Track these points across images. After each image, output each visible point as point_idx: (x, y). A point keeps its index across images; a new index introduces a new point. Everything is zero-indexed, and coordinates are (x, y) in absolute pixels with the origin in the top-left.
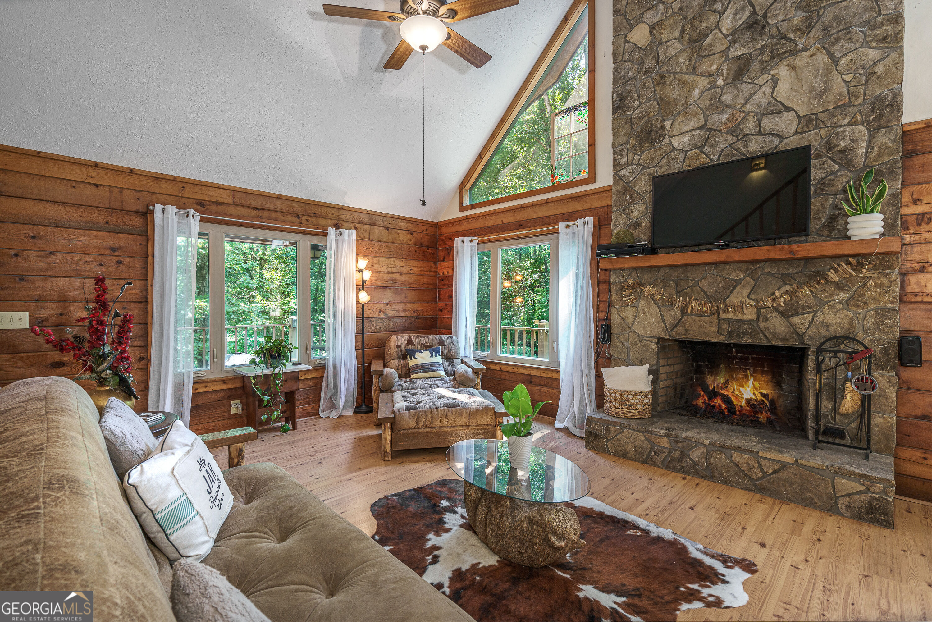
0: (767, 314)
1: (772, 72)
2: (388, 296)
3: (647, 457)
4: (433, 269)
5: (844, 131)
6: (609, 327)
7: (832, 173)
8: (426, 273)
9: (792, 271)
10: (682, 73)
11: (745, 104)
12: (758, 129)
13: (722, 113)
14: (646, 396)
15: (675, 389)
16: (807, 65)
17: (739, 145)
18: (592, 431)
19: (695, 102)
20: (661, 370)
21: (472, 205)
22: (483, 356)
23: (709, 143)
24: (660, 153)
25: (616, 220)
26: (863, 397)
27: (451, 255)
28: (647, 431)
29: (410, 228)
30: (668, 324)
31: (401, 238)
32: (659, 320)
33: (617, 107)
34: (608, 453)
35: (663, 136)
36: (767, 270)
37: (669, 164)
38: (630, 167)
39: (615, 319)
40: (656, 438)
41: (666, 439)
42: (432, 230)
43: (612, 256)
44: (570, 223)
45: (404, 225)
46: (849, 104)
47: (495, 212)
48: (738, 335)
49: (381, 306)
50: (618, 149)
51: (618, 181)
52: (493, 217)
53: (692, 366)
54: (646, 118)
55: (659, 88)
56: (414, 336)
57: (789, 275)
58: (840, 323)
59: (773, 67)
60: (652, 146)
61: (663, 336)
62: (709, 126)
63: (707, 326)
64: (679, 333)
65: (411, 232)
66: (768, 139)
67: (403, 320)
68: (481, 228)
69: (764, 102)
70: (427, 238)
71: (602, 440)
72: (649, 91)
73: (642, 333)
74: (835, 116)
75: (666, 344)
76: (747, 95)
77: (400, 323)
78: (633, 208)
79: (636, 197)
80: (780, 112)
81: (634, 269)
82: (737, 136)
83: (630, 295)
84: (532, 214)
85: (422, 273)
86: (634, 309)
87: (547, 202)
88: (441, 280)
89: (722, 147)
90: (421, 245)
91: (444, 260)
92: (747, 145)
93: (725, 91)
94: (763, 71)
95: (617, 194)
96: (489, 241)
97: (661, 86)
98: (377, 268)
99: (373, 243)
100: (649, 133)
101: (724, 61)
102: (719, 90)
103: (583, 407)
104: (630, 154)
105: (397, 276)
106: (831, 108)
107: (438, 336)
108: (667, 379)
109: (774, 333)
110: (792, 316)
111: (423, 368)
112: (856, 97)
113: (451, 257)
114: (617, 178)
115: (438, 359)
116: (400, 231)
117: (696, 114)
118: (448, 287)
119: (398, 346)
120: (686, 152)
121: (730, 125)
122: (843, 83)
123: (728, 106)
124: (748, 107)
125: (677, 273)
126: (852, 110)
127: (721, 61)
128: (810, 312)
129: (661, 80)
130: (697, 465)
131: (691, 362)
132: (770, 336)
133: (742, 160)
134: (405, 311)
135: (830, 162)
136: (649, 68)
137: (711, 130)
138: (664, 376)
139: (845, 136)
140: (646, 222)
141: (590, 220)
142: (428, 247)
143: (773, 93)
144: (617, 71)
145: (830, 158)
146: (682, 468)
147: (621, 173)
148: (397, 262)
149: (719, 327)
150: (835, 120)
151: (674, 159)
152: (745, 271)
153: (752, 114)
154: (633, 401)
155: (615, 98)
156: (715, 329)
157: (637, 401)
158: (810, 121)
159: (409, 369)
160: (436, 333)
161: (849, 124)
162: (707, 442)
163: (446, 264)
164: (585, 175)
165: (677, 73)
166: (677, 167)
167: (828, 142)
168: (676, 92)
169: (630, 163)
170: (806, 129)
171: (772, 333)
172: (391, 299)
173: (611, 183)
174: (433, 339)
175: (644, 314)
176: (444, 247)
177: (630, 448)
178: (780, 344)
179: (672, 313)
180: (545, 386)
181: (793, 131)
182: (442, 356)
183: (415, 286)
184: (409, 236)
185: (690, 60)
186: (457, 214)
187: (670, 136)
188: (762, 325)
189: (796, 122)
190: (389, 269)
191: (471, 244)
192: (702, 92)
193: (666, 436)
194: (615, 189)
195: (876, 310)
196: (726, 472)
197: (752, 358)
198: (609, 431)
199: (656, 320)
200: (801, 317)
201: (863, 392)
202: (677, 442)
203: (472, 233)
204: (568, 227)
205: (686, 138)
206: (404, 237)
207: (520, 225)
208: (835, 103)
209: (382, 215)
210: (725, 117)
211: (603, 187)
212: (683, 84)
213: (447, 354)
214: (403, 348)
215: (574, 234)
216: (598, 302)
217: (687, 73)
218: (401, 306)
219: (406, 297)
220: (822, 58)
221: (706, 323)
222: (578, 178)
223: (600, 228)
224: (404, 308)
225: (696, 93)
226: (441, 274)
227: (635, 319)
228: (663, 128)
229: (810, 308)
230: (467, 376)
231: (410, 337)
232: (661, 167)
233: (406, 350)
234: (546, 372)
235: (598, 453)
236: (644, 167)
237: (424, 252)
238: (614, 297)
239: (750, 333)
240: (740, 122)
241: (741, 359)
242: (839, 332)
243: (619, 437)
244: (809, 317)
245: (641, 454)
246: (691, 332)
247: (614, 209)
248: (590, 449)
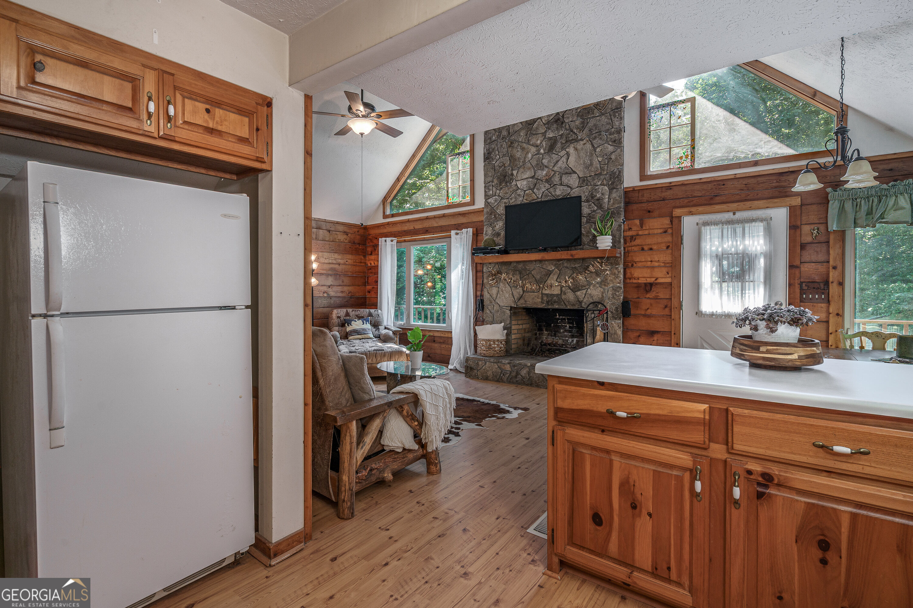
0: (565, 291)
1: (567, 150)
2: (330, 281)
3: (499, 378)
4: (363, 261)
5: (599, 188)
6: (482, 301)
7: (594, 211)
8: (358, 264)
9: (577, 266)
10: (522, 142)
11: (554, 166)
12: (560, 182)
13: (543, 170)
14: (501, 343)
15: (524, 340)
16: (582, 149)
17: (552, 190)
18: (468, 365)
19: (529, 161)
20: (513, 327)
21: (392, 214)
22: (401, 325)
23: (536, 187)
24: (511, 190)
25: (487, 231)
26: (605, 334)
27: (376, 251)
28: (499, 362)
29: (345, 230)
30: (516, 298)
31: (339, 238)
32: (511, 296)
33: (487, 158)
34: (478, 378)
35: (512, 179)
36: (565, 265)
37: (516, 198)
38: (494, 197)
39: (486, 295)
40: (504, 366)
41: (508, 365)
42: (362, 231)
43: (481, 255)
44: (458, 231)
45: (341, 228)
46: (600, 174)
47: (408, 221)
48: (552, 303)
49: (325, 289)
50: (487, 185)
51: (487, 206)
52: (408, 224)
53: (536, 325)
54: (503, 167)
55: (510, 149)
56: (350, 310)
57: (575, 268)
58: (598, 295)
59: (567, 147)
60: (507, 186)
61: (513, 306)
62: (536, 177)
63: (536, 298)
64: (521, 304)
65: (346, 233)
66: (566, 188)
67: (341, 299)
68: (399, 232)
69: (564, 166)
70: (358, 237)
71: (474, 371)
72: (504, 150)
73: (501, 304)
74: (595, 180)
75: (516, 311)
76: (555, 161)
77: (338, 301)
78: (496, 224)
79: (498, 217)
80: (570, 174)
81: (497, 263)
82: (550, 185)
83: (494, 280)
84: (434, 224)
85: (355, 264)
86: (497, 288)
87: (444, 216)
88: (369, 269)
89: (543, 190)
90: (354, 243)
91: (371, 254)
92: (555, 191)
93: (544, 157)
94: (563, 149)
95: (487, 214)
96: (405, 241)
97: (511, 148)
98: (322, 260)
99: (319, 242)
100: (505, 177)
101: (544, 139)
102: (541, 156)
103: (466, 352)
104: (494, 189)
105: (336, 266)
106: (593, 175)
107: (368, 310)
108: (517, 334)
109: (569, 302)
110: (577, 291)
111: (356, 332)
112: (604, 170)
113: (376, 252)
114: (487, 204)
115: (368, 326)
116: (338, 233)
117: (529, 169)
118: (375, 274)
119: (339, 317)
120: (525, 191)
121: (547, 178)
122: (598, 162)
123: (546, 167)
124: (555, 169)
125: (520, 266)
126: (602, 177)
127: (542, 139)
128: (584, 289)
129: (511, 144)
130: (524, 378)
131: (535, 323)
132: (567, 303)
133: (553, 200)
134: (342, 292)
135: (593, 204)
136: (505, 136)
137: (537, 179)
138: (516, 331)
139: (599, 191)
140: (503, 233)
141: (470, 230)
142: (359, 244)
143: (567, 162)
144: (486, 134)
145: (593, 203)
146: (517, 381)
147: (489, 200)
148: (336, 256)
149: (542, 299)
150: (595, 182)
151: (518, 195)
152: (555, 265)
153: (558, 173)
154: (493, 346)
155: (485, 151)
156: (540, 300)
157: (496, 346)
158: (584, 181)
159: (347, 333)
160: (366, 308)
161: (601, 185)
162: (529, 365)
163: (373, 257)
164: (468, 199)
165: (519, 142)
166: (520, 201)
167: (592, 194)
168: (519, 153)
169: (494, 195)
170: (582, 185)
171: (568, 301)
172: (332, 283)
173: (484, 207)
174: (364, 312)
175: (502, 291)
176: (371, 244)
177: (490, 373)
178: (572, 308)
179: (518, 291)
180: (443, 343)
181: (576, 185)
182: (371, 324)
183: (350, 274)
184: (345, 236)
185: (526, 135)
186: (380, 220)
187: (516, 180)
188: (563, 297)
189: (578, 181)
190: (331, 261)
191: (391, 243)
192: (533, 156)
193: (508, 364)
194: (485, 210)
195: (612, 287)
196: (538, 380)
197: (568, 319)
198: (478, 364)
199: (509, 296)
200: (581, 291)
201: (604, 331)
202: (514, 366)
203: (392, 235)
204: (457, 234)
205: (525, 183)
206: (341, 237)
207: (426, 231)
208: (595, 172)
209: (325, 221)
210: (545, 172)
211: (479, 209)
212: (523, 149)
213: (375, 323)
214: (342, 319)
215: (461, 238)
216: (476, 284)
217: (525, 143)
218: (339, 289)
219: (343, 282)
220: (589, 146)
221: (535, 297)
222: (464, 201)
223: (477, 236)
224: (341, 290)
225: (530, 155)
226: (369, 265)
227: (497, 295)
228: (512, 174)
229: (585, 287)
230: (389, 335)
231: (347, 311)
232: (511, 199)
233: (344, 320)
234: (444, 333)
235: (472, 379)
236: (502, 198)
237: (356, 248)
238: (485, 281)
239: (557, 302)
240: (552, 176)
241: (562, 319)
242: (597, 300)
243: (484, 367)
244: (584, 291)
245: (496, 376)
246: (528, 303)
247: (485, 224)
248: (467, 378)
